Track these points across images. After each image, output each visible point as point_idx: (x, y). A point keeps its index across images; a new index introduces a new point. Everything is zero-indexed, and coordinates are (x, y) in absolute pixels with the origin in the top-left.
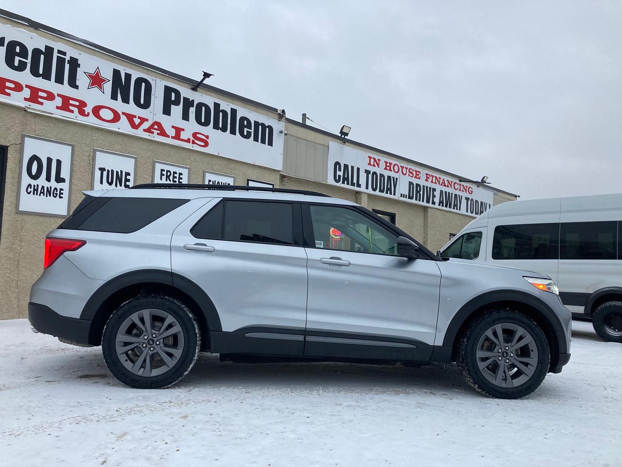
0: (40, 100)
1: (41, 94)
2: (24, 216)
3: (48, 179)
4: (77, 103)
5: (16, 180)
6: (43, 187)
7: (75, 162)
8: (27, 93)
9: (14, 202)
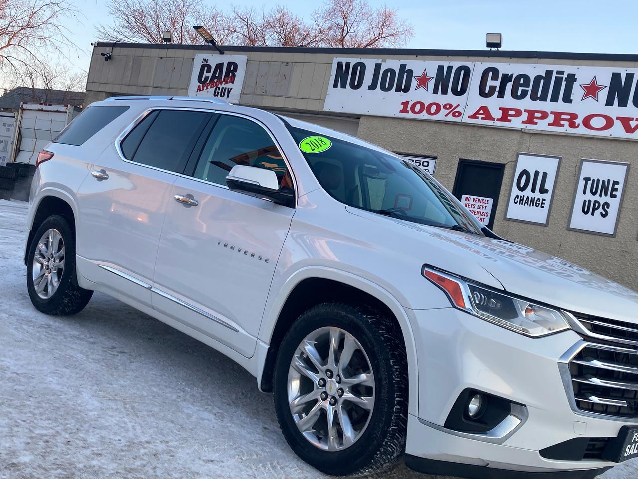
0: (535, 120)
1: (537, 115)
2: (510, 222)
3: (533, 190)
4: (568, 117)
5: (508, 192)
6: (528, 198)
7: (561, 173)
8: (525, 116)
9: (504, 210)
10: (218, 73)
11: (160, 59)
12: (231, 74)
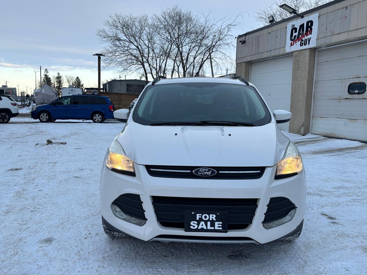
10: (301, 31)
11: (268, 34)
12: (309, 29)
